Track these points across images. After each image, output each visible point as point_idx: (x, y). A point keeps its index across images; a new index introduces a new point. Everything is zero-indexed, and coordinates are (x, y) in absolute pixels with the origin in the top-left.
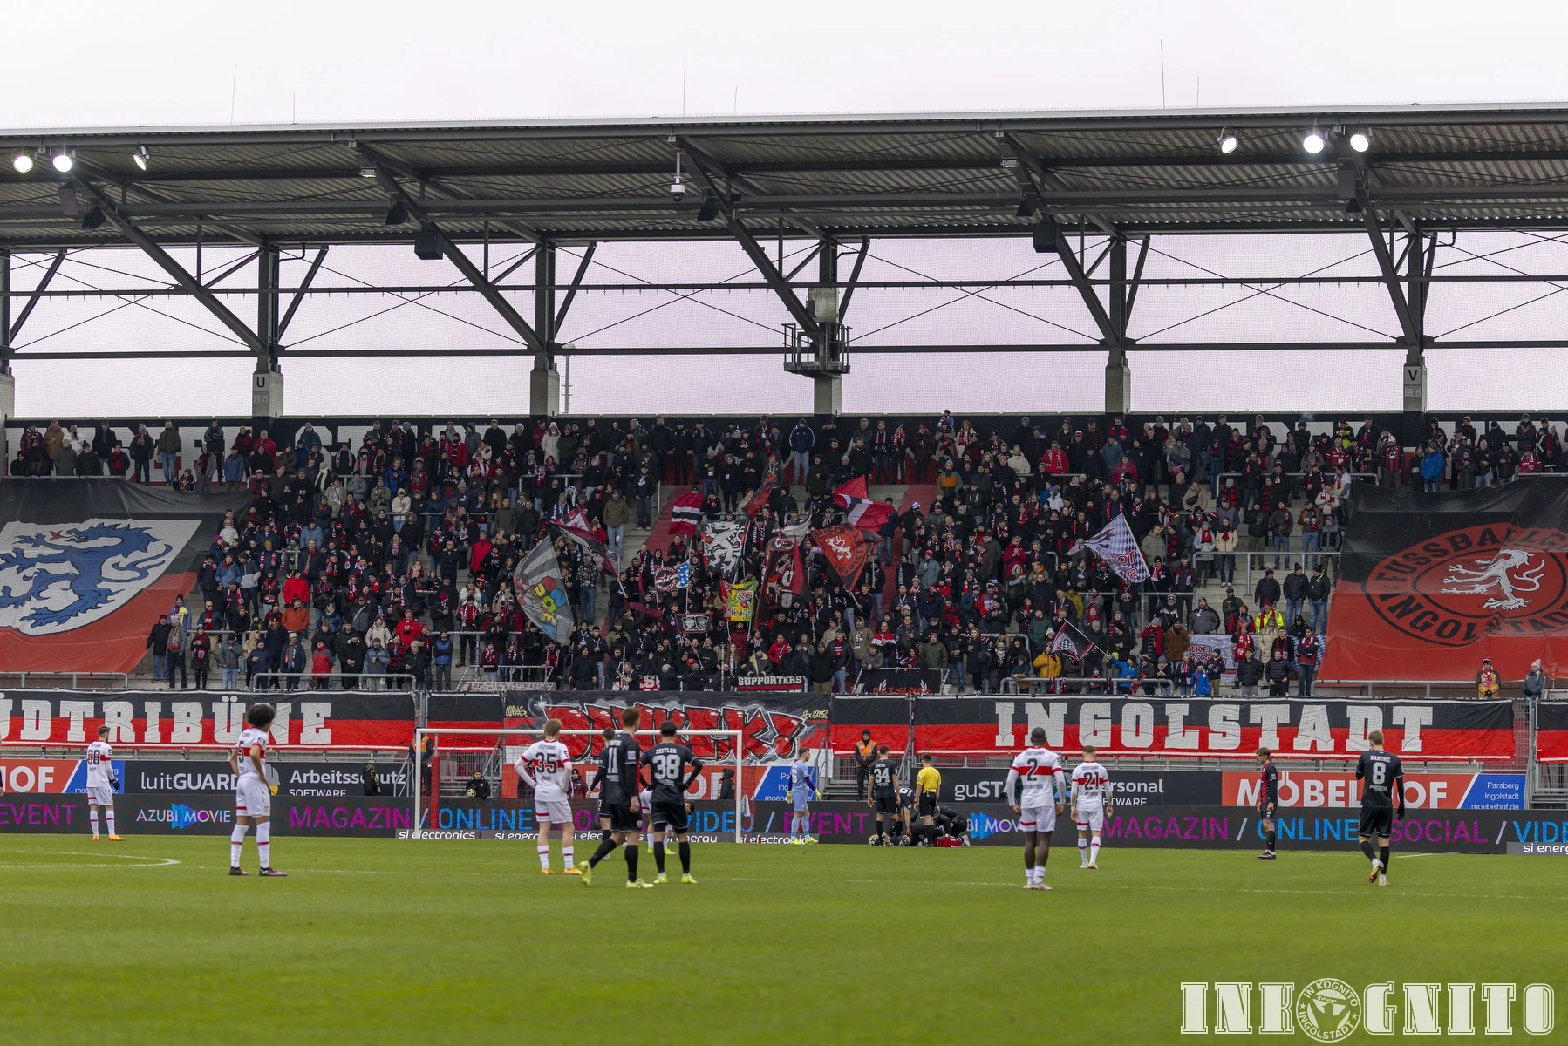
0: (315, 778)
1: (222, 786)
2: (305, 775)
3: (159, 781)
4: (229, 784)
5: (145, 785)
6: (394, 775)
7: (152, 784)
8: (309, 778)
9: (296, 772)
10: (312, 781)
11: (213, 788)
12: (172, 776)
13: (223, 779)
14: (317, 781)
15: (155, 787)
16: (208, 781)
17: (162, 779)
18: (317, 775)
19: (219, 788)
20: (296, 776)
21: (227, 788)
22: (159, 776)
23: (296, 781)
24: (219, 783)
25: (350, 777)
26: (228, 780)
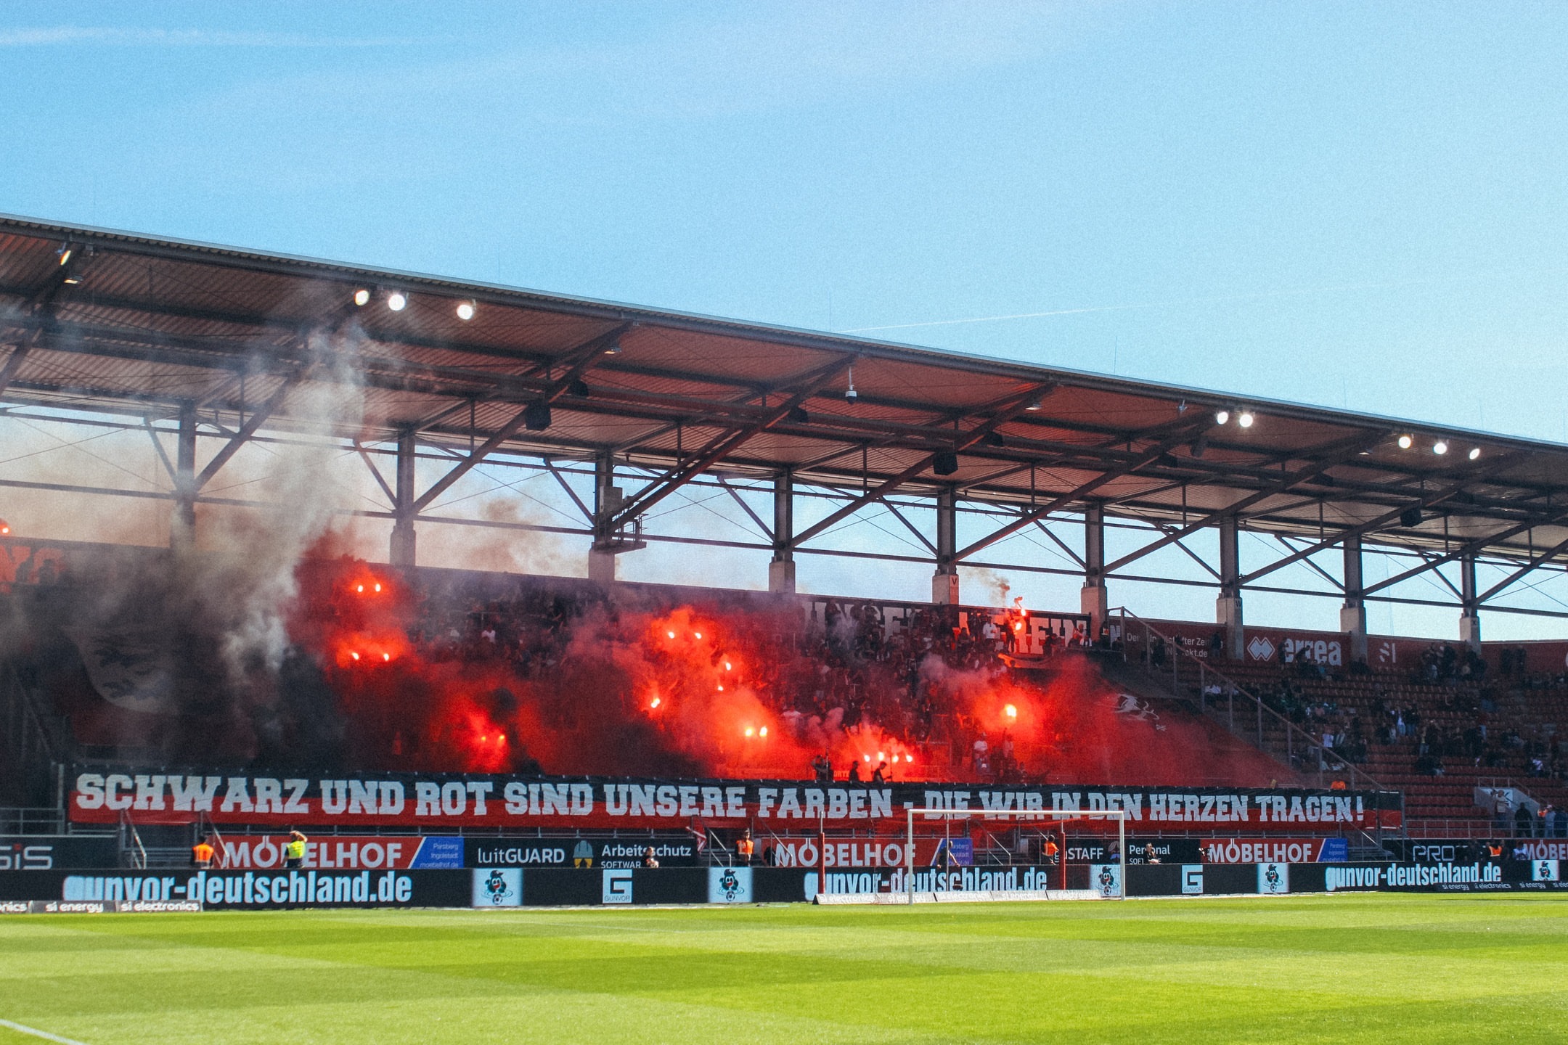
0: (621, 852)
1: (547, 860)
2: (614, 849)
3: (493, 856)
4: (552, 858)
5: (482, 859)
6: (682, 848)
7: (487, 859)
8: (616, 852)
9: (606, 847)
10: (619, 854)
11: (539, 861)
12: (505, 851)
13: (547, 854)
14: (623, 854)
15: (490, 861)
16: (535, 855)
17: (496, 854)
18: (623, 849)
19: (544, 861)
20: (606, 851)
21: (550, 861)
22: (493, 851)
23: (606, 855)
24: (544, 857)
26: (551, 855)
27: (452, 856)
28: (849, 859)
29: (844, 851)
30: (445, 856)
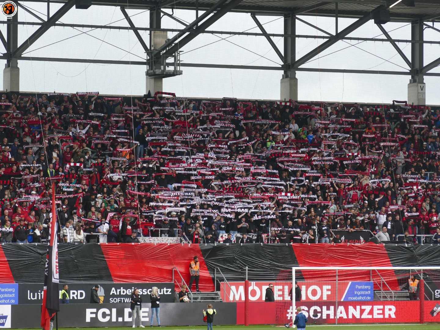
0: (124, 292)
1: (73, 297)
2: (118, 290)
3: (38, 295)
4: (77, 296)
5: (30, 297)
6: (165, 289)
7: (34, 297)
8: (120, 292)
9: (113, 289)
10: (122, 293)
13: (74, 293)
14: (125, 294)
15: (36, 298)
17: (39, 294)
18: (125, 290)
19: (71, 298)
20: (113, 291)
21: (76, 298)
22: (38, 292)
23: (113, 294)
24: (72, 295)
25: (142, 291)
26: (76, 294)
27: (11, 296)
28: (283, 295)
29: (279, 290)
30: (6, 296)
